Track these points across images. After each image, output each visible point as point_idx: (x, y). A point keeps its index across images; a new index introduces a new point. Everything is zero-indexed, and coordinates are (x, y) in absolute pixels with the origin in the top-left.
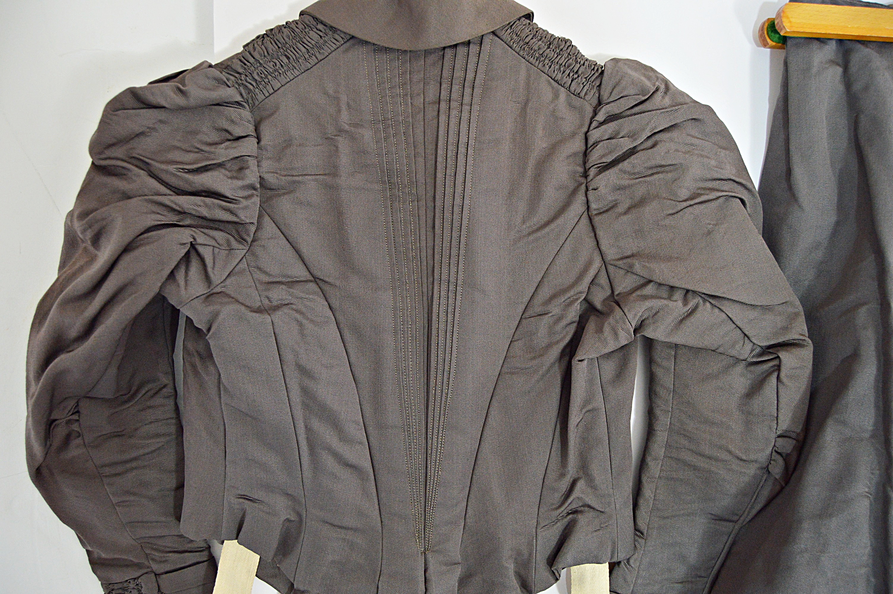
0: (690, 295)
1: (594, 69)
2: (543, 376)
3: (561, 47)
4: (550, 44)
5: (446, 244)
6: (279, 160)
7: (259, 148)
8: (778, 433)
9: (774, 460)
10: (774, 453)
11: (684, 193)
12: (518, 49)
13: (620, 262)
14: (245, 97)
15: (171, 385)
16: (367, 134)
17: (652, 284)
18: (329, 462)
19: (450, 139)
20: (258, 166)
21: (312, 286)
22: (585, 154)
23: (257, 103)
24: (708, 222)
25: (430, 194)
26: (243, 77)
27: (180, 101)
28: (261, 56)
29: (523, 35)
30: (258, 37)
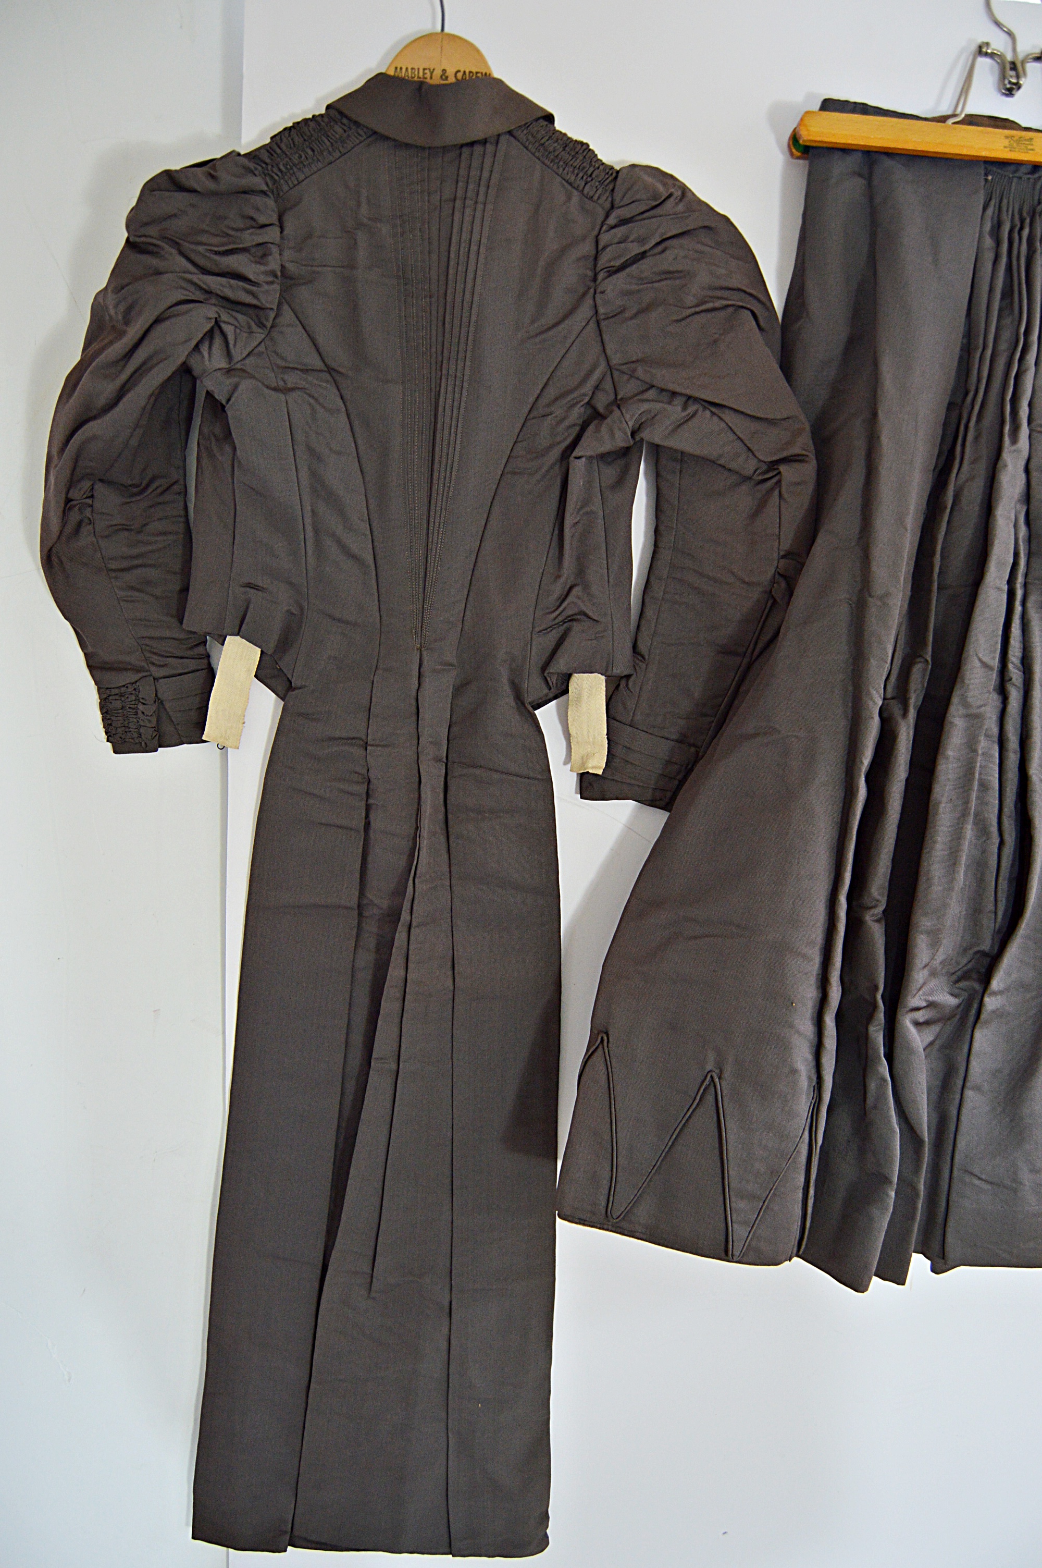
0: (690, 402)
1: (608, 173)
2: (544, 476)
3: (577, 150)
4: (566, 146)
5: (455, 340)
6: (300, 250)
7: (282, 238)
8: (782, 553)
9: (777, 583)
10: (777, 576)
11: (690, 300)
12: (533, 150)
13: (624, 367)
14: (271, 186)
15: (182, 482)
16: (385, 229)
17: (654, 389)
18: (333, 550)
19: (463, 238)
20: (280, 254)
21: (326, 376)
22: (596, 258)
23: (281, 194)
24: (715, 331)
25: (442, 291)
26: (269, 167)
27: (211, 185)
28: (287, 147)
29: (539, 136)
30: (285, 129)
